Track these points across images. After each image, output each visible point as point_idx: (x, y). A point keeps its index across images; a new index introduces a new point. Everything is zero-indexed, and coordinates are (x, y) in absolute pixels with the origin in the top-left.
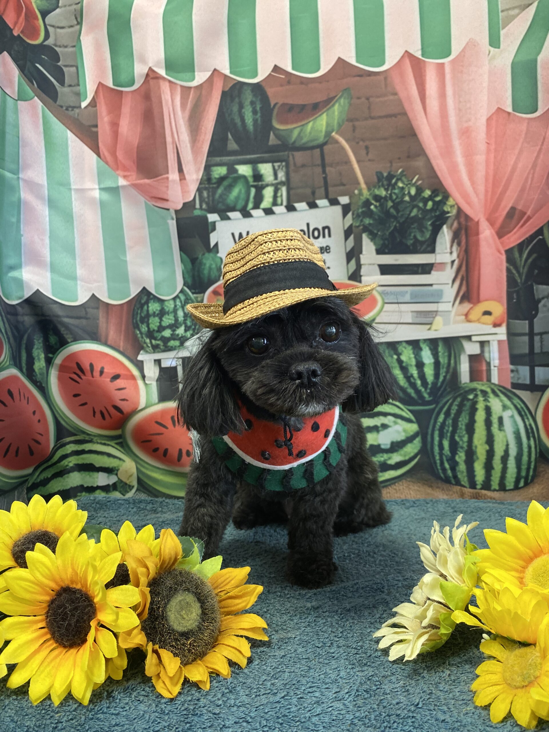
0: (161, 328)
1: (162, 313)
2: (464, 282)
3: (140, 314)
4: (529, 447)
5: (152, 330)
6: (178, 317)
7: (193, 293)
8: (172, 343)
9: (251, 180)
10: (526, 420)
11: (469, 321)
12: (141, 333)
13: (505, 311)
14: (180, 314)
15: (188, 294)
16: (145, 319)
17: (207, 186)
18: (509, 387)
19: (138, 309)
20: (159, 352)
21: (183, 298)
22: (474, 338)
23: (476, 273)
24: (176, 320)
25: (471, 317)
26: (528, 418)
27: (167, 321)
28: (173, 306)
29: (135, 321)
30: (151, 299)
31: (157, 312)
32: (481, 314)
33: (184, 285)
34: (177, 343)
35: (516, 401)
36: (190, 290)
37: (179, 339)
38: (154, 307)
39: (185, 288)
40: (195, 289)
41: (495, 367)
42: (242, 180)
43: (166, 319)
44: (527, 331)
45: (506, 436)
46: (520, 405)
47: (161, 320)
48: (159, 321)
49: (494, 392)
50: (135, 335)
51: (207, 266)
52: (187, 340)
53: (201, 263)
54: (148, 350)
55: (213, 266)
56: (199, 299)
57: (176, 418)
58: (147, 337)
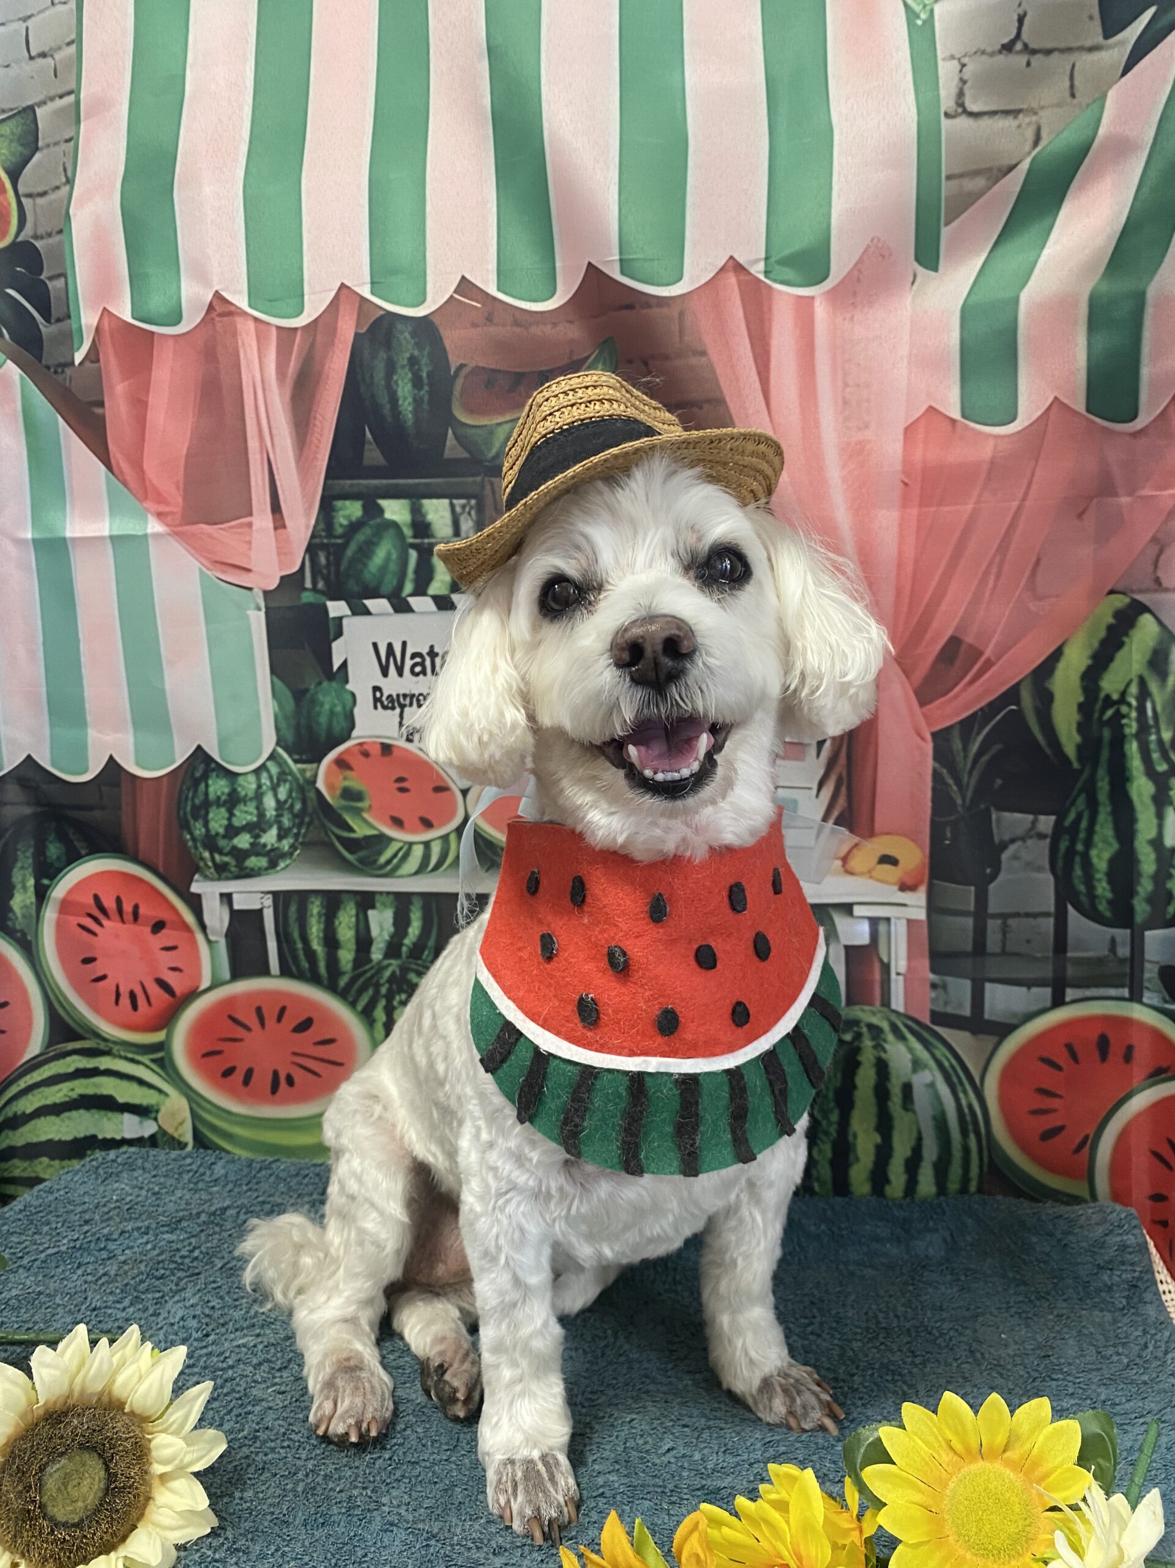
0: (232, 831)
1: (233, 801)
2: (844, 790)
3: (193, 799)
4: (966, 1150)
5: (213, 833)
6: (264, 810)
7: (296, 761)
8: (253, 862)
9: (408, 532)
10: (961, 1095)
11: (851, 873)
12: (193, 838)
13: (927, 860)
14: (269, 802)
15: (286, 762)
16: (202, 810)
17: (325, 541)
18: (927, 1021)
19: (189, 790)
20: (227, 879)
21: (274, 769)
22: (858, 911)
23: (869, 772)
24: (261, 814)
25: (854, 863)
26: (965, 1092)
27: (244, 815)
28: (254, 786)
29: (181, 813)
30: (213, 770)
31: (223, 798)
32: (876, 860)
33: (278, 744)
34: (263, 862)
35: (941, 1051)
36: (290, 755)
37: (267, 854)
38: (218, 787)
39: (280, 750)
40: (300, 754)
41: (898, 974)
42: (392, 532)
43: (241, 811)
44: (972, 908)
45: (917, 1122)
46: (948, 1061)
47: (231, 815)
48: (227, 815)
49: (895, 1029)
50: (182, 843)
51: (327, 707)
52: (284, 856)
53: (314, 702)
54: (208, 873)
55: (339, 709)
56: (308, 774)
57: (265, 1011)
58: (206, 846)
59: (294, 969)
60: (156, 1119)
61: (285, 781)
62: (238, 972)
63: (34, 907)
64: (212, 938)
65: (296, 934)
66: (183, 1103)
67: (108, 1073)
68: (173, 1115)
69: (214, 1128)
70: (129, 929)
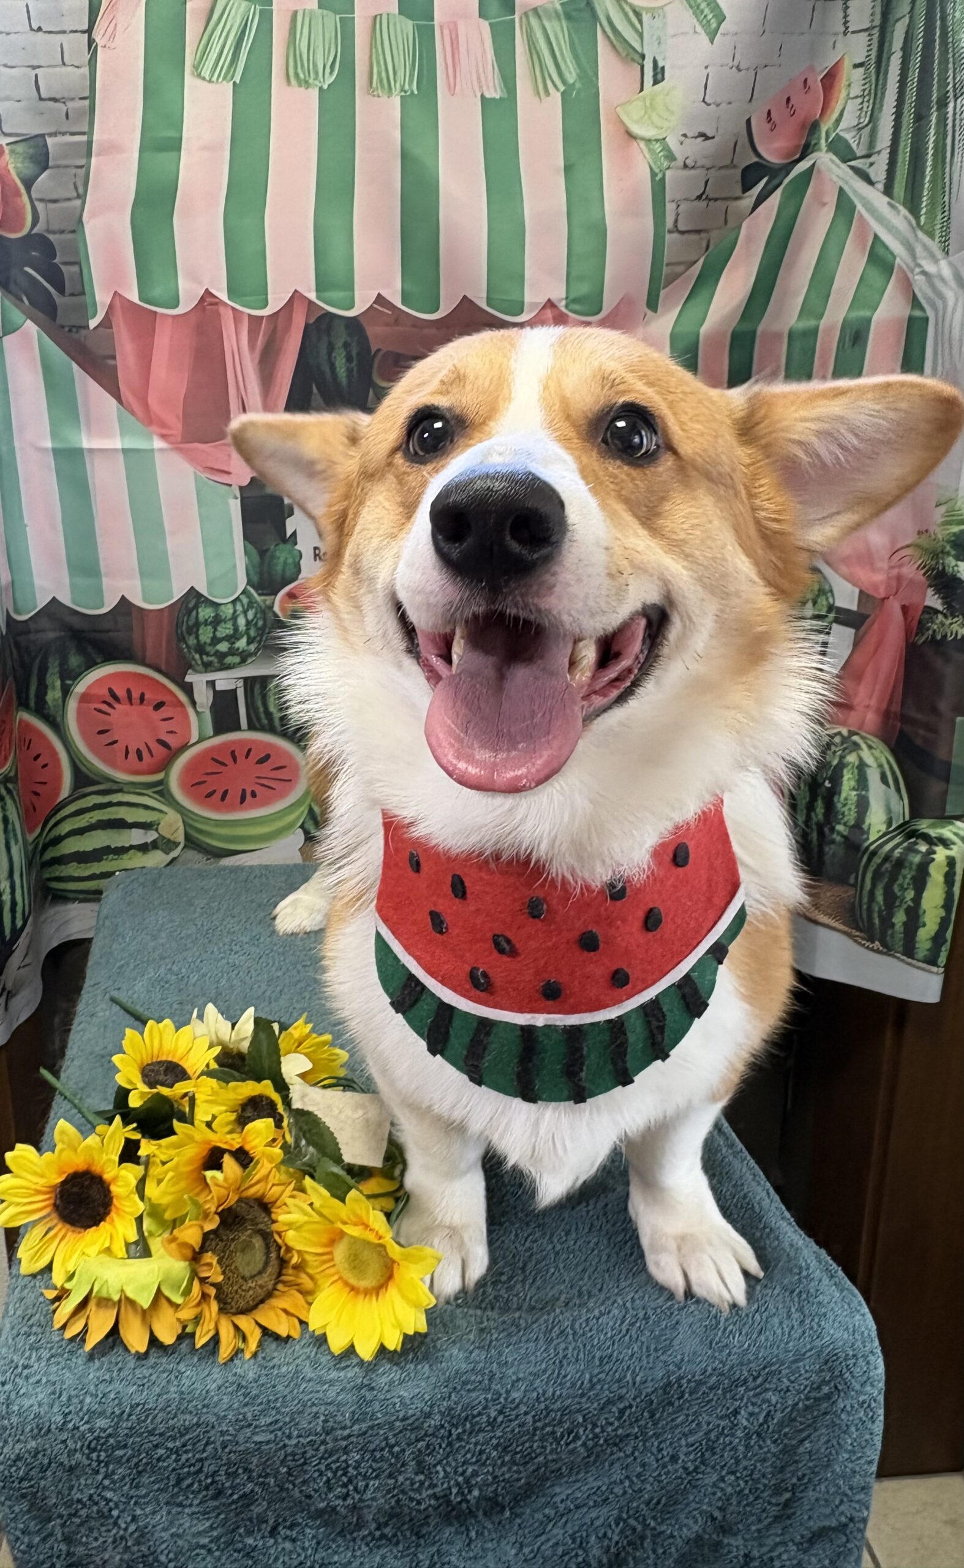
0: (215, 641)
1: (217, 621)
3: (187, 622)
5: (202, 642)
6: (238, 626)
7: (260, 595)
8: (229, 660)
12: (188, 647)
14: (241, 621)
15: (253, 596)
16: (194, 629)
19: (184, 617)
20: (212, 671)
21: (245, 600)
24: (236, 629)
27: (224, 630)
28: (231, 611)
29: (179, 631)
30: (203, 603)
31: (210, 619)
33: (249, 583)
34: (237, 659)
36: (256, 591)
37: (240, 654)
38: (205, 613)
39: (249, 588)
40: (263, 590)
43: (223, 628)
47: (215, 630)
48: (212, 630)
50: (180, 650)
51: (282, 560)
52: (251, 655)
53: (273, 557)
54: (198, 668)
55: (290, 561)
56: (268, 603)
57: (236, 754)
58: (196, 652)
59: (257, 724)
60: (157, 830)
61: (252, 607)
62: (219, 730)
63: (60, 700)
64: (199, 710)
65: (259, 703)
66: (179, 817)
67: (120, 804)
68: (171, 826)
69: (200, 831)
70: (136, 709)
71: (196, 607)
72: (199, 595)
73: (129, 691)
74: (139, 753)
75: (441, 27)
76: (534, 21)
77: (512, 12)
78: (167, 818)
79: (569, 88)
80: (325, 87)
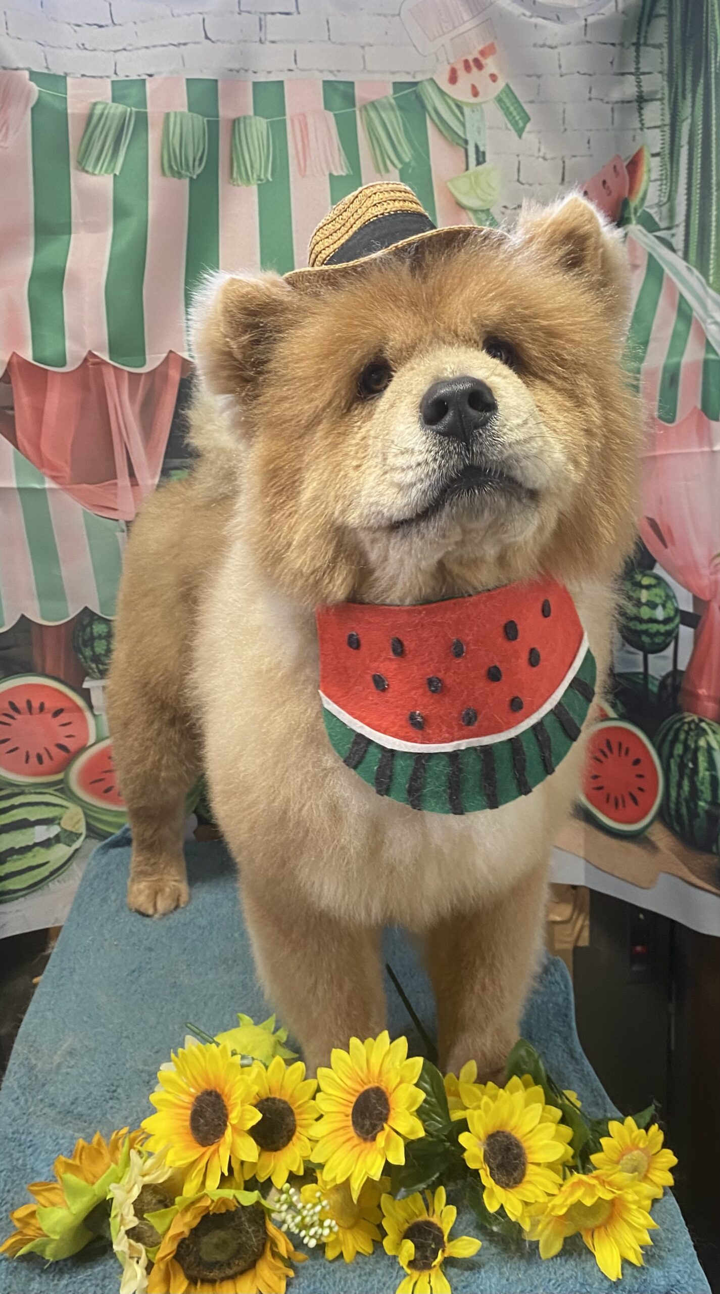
1: (110, 635)
3: (82, 637)
5: (98, 654)
12: (85, 657)
16: (89, 642)
19: (79, 632)
29: (76, 645)
30: (95, 620)
31: (104, 634)
38: (99, 629)
48: (106, 643)
50: (78, 662)
54: (94, 676)
58: (93, 661)
60: (60, 825)
64: (97, 714)
66: (79, 810)
67: (24, 805)
68: (72, 819)
69: (99, 821)
70: (37, 716)
71: (90, 624)
72: (93, 614)
73: (29, 703)
74: (40, 758)
75: (292, 121)
76: (373, 114)
77: (354, 106)
78: (68, 811)
79: (406, 165)
80: (195, 177)
